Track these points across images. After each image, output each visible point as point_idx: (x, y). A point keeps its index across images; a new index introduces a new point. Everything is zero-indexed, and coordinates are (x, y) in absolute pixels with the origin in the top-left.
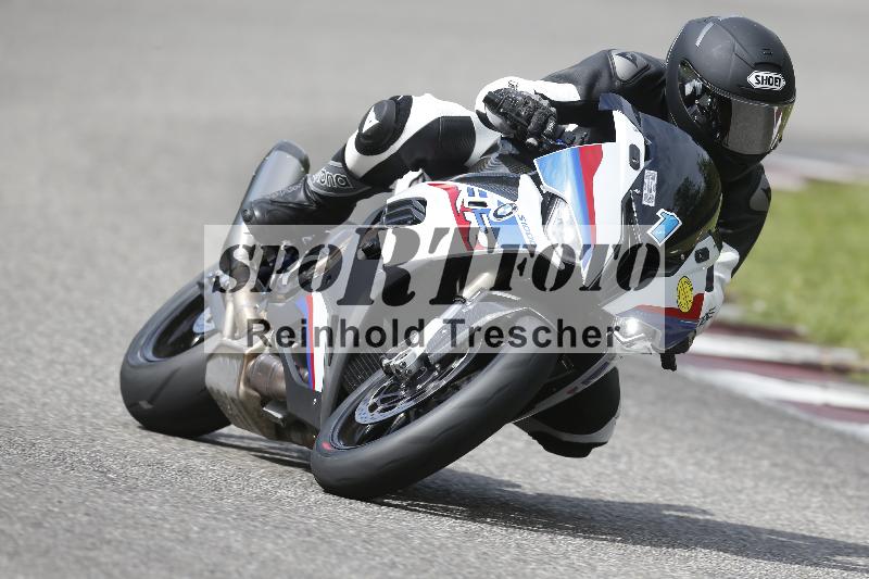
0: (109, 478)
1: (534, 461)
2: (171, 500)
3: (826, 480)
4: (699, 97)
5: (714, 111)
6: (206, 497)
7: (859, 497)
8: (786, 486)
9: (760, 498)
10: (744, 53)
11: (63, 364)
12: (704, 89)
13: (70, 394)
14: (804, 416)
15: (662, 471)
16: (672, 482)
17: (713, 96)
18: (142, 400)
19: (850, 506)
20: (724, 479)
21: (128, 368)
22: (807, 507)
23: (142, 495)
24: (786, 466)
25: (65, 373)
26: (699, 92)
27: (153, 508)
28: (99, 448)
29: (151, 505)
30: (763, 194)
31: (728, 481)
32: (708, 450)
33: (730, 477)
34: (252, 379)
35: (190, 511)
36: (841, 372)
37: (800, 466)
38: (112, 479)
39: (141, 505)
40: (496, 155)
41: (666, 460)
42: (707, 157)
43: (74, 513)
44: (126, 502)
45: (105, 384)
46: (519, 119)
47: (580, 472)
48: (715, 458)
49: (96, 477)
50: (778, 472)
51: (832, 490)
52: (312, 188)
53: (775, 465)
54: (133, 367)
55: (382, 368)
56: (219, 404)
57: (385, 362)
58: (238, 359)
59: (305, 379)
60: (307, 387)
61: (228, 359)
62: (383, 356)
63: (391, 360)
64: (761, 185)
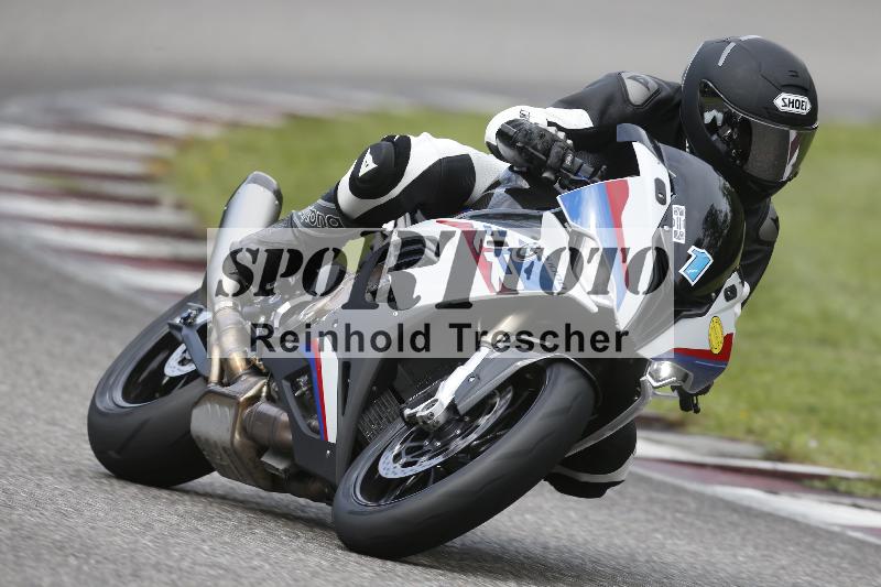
5: (734, 141)
26: (719, 123)
30: (772, 222)
34: (249, 430)
46: (536, 153)
55: (404, 419)
56: (205, 453)
57: (408, 412)
58: (230, 406)
59: (314, 430)
60: (318, 437)
61: (218, 406)
62: (403, 405)
63: (414, 410)
64: (770, 215)
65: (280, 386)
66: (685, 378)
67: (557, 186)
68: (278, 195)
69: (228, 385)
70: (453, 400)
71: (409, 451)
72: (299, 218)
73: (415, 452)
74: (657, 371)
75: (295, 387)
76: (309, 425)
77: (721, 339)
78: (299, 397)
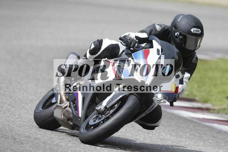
0: (16, 141)
1: (127, 134)
2: (33, 146)
3: (204, 138)
6: (42, 145)
7: (213, 143)
8: (193, 140)
9: (187, 143)
10: (190, 23)
11: (3, 111)
13: (6, 119)
14: (198, 122)
15: (161, 137)
16: (164, 139)
19: (211, 145)
20: (177, 138)
22: (199, 146)
23: (25, 145)
24: (193, 135)
25: (4, 113)
26: (178, 35)
27: (28, 148)
28: (13, 133)
29: (27, 148)
31: (178, 139)
32: (173, 131)
33: (179, 138)
34: (65, 114)
35: (38, 149)
36: (208, 110)
37: (197, 135)
38: (17, 141)
39: (24, 148)
40: (124, 53)
41: (162, 134)
43: (7, 150)
44: (21, 147)
45: (15, 116)
46: (128, 43)
47: (140, 137)
48: (175, 133)
49: (13, 141)
50: (192, 136)
51: (206, 141)
53: (190, 135)
56: (58, 121)
58: (61, 109)
60: (78, 116)
63: (97, 108)
64: (195, 57)
68: (79, 57)
69: (61, 104)
70: (106, 105)
74: (158, 96)
75: (74, 104)
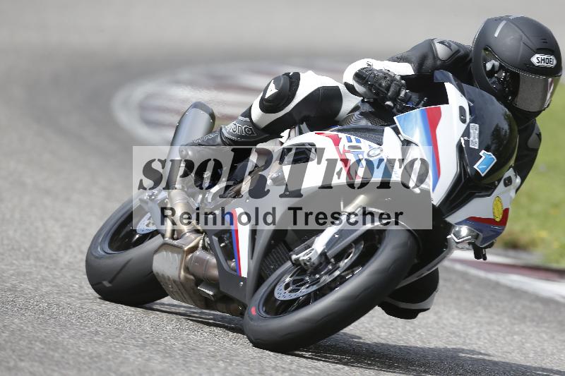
4: (497, 72)
5: (507, 81)
10: (529, 41)
12: (501, 67)
17: (507, 71)
18: (104, 280)
21: (93, 258)
26: (497, 69)
30: (536, 136)
34: (190, 268)
40: (358, 113)
42: (508, 112)
46: (381, 89)
52: (226, 135)
54: (97, 257)
55: (291, 261)
56: (162, 284)
57: (294, 257)
58: (178, 253)
59: (233, 269)
60: (235, 274)
61: (170, 253)
62: (291, 253)
63: (298, 256)
64: (535, 131)
65: (211, 240)
66: (477, 237)
67: (395, 110)
68: (212, 116)
69: (178, 239)
70: (324, 250)
71: (294, 282)
72: (226, 130)
73: (298, 283)
74: (459, 232)
75: (221, 241)
76: (229, 266)
77: (501, 212)
78: (224, 247)
